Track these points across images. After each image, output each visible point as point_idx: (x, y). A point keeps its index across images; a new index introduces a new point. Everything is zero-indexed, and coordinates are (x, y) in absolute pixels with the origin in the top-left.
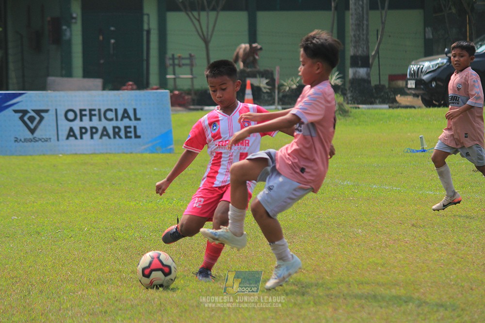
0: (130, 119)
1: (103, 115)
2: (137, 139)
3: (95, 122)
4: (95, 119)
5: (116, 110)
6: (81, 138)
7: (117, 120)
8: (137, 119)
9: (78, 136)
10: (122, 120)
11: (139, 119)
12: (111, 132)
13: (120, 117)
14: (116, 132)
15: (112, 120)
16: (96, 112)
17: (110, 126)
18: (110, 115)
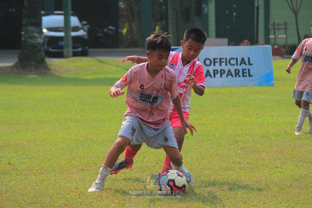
0: (246, 64)
1: (228, 62)
2: (250, 78)
3: (223, 66)
4: (223, 64)
5: (237, 59)
6: (214, 76)
7: (237, 64)
8: (250, 64)
9: (213, 76)
10: (240, 65)
11: (252, 64)
12: (233, 73)
13: (239, 63)
14: (237, 73)
15: (234, 65)
16: (224, 60)
17: (233, 69)
18: (233, 62)
